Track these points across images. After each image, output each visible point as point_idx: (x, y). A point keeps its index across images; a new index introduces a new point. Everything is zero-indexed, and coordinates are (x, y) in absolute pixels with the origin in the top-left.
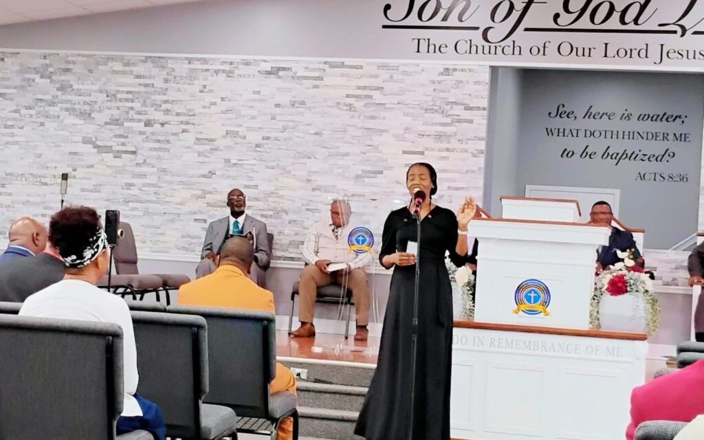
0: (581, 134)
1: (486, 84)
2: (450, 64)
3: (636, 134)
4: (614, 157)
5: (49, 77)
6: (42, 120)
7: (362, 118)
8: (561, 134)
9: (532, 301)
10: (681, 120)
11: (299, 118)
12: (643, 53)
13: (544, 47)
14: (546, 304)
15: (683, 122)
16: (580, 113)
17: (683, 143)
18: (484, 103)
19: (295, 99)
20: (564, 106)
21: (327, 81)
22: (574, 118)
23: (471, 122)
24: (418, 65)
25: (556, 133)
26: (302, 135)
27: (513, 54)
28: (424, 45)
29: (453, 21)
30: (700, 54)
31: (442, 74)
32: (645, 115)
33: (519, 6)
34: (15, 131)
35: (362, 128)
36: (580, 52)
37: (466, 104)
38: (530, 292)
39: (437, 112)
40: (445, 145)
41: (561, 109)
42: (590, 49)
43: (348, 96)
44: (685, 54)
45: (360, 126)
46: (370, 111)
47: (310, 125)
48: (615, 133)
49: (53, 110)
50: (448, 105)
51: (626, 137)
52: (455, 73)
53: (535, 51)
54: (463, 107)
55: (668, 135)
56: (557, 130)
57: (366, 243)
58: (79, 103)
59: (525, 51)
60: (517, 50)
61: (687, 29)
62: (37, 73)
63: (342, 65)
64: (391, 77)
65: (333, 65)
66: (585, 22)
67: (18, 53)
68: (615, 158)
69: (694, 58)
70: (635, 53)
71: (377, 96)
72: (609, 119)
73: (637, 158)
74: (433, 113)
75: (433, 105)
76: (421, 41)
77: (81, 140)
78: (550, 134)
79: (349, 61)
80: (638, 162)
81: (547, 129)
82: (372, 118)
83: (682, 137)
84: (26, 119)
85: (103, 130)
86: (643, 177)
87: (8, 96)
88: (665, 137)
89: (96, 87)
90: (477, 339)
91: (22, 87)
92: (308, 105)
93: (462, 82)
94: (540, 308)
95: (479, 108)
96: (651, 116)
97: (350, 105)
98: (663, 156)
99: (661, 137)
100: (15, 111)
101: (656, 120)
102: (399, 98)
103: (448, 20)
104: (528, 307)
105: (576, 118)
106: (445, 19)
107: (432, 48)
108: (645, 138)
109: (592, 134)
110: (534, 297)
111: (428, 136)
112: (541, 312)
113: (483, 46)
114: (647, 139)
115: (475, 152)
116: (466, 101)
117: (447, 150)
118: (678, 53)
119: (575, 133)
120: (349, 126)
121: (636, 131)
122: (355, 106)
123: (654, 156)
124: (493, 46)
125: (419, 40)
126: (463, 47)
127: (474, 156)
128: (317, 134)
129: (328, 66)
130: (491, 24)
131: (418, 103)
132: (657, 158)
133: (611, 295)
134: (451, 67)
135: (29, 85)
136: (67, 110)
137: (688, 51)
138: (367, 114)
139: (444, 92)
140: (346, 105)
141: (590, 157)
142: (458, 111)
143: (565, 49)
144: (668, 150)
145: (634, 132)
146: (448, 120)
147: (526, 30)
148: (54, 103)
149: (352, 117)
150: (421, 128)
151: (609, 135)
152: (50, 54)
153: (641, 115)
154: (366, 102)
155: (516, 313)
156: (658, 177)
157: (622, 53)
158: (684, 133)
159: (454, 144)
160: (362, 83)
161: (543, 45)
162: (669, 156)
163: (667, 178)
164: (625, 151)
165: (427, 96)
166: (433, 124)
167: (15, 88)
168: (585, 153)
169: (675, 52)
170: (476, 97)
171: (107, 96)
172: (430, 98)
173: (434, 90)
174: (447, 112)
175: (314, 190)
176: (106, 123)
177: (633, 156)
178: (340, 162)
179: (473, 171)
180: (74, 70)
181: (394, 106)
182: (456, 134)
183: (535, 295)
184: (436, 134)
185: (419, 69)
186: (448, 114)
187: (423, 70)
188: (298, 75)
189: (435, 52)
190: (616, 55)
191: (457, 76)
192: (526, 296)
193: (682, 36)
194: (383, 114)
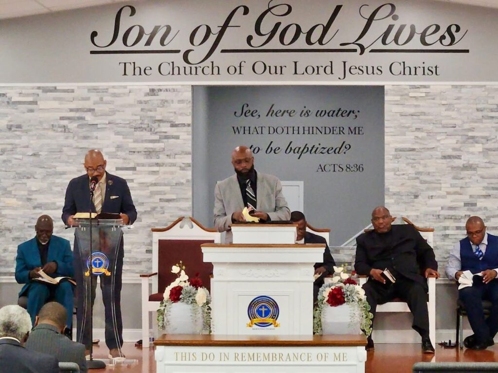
0: (265, 131)
1: (189, 102)
2: (155, 84)
3: (315, 129)
4: (296, 151)
7: (76, 138)
8: (247, 132)
9: (263, 315)
10: (354, 115)
11: (17, 141)
12: (328, 70)
13: (240, 67)
14: (275, 316)
15: (356, 116)
16: (263, 111)
17: (357, 135)
18: (188, 120)
19: (11, 123)
20: (248, 106)
21: (42, 105)
22: (258, 117)
23: (177, 137)
24: (125, 87)
25: (242, 131)
26: (20, 157)
27: (213, 74)
28: (130, 68)
29: (155, 45)
30: (378, 69)
31: (147, 94)
32: (322, 111)
33: (215, 30)
35: (77, 148)
36: (273, 70)
37: (172, 122)
38: (261, 307)
39: (146, 129)
40: (155, 160)
41: (245, 109)
42: (281, 67)
43: (62, 118)
44: (364, 69)
45: (74, 146)
46: (83, 132)
47: (27, 147)
48: (296, 129)
50: (155, 122)
51: (306, 132)
52: (159, 93)
53: (232, 70)
54: (169, 124)
55: (343, 129)
56: (243, 129)
57: (103, 266)
59: (223, 70)
60: (215, 70)
61: (365, 47)
63: (55, 90)
64: (101, 99)
65: (46, 90)
66: (275, 43)
68: (298, 152)
69: (373, 73)
70: (321, 70)
71: (89, 118)
72: (290, 116)
73: (317, 152)
74: (142, 131)
75: (141, 124)
76: (127, 64)
78: (237, 133)
79: (60, 86)
80: (318, 155)
81: (233, 128)
82: (85, 138)
83: (356, 131)
86: (323, 169)
88: (341, 131)
90: (223, 355)
92: (24, 128)
93: (166, 101)
94: (270, 320)
95: (184, 125)
96: (327, 112)
97: (64, 126)
98: (340, 149)
99: (338, 130)
101: (332, 116)
102: (111, 118)
103: (151, 44)
104: (260, 320)
105: (259, 116)
106: (148, 43)
107: (137, 70)
108: (323, 133)
109: (275, 131)
110: (265, 311)
111: (138, 152)
112: (272, 324)
113: (185, 68)
114: (325, 133)
115: (183, 166)
116: (172, 119)
117: (157, 165)
118: (359, 68)
119: (259, 130)
120: (65, 146)
121: (315, 126)
122: (69, 127)
123: (332, 148)
124: (193, 67)
125: (125, 64)
126: (166, 69)
127: (182, 169)
128: (34, 155)
129: (41, 91)
130: (190, 47)
131: (128, 122)
132: (335, 151)
133: (331, 306)
134: (156, 88)
137: (367, 67)
138: (81, 135)
139: (151, 111)
140: (59, 127)
141: (275, 152)
142: (165, 128)
143: (259, 68)
144: (344, 142)
145: (313, 128)
146: (156, 137)
147: (223, 51)
149: (67, 138)
150: (132, 145)
151: (290, 130)
153: (318, 111)
154: (79, 123)
155: (250, 326)
156: (337, 168)
157: (310, 70)
158: (357, 126)
159: (163, 159)
160: (73, 106)
161: (239, 65)
162: (346, 148)
163: (345, 168)
164: (307, 144)
165: (136, 115)
166: (142, 141)
168: (270, 149)
169: (356, 68)
170: (181, 114)
172: (138, 118)
173: (142, 110)
174: (154, 130)
175: (35, 208)
177: (313, 150)
178: (58, 181)
179: (182, 184)
181: (104, 126)
182: (164, 149)
183: (266, 309)
184: (146, 150)
185: (127, 91)
186: (156, 131)
187: (130, 92)
188: (13, 100)
189: (140, 74)
190: (305, 73)
191: (162, 96)
192: (258, 311)
193: (362, 53)
194: (95, 134)
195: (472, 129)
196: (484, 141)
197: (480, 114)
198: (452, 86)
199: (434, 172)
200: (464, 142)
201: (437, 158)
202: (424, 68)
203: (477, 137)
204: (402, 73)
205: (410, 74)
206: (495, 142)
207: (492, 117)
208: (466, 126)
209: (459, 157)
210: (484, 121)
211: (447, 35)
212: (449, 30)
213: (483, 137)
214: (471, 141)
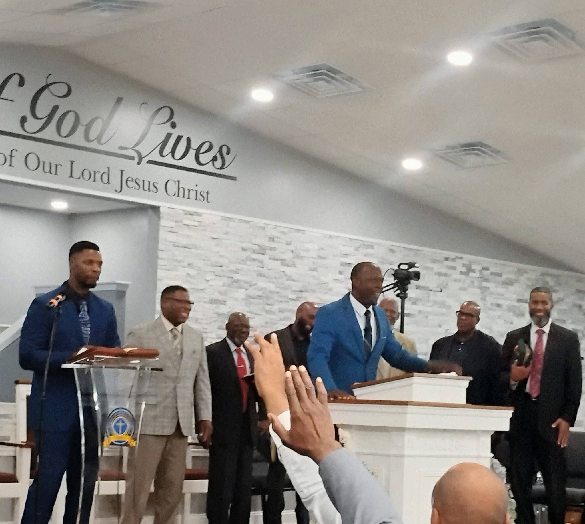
12: (105, 177)
13: (11, 156)
30: (154, 186)
42: (56, 166)
44: (141, 183)
53: (2, 159)
61: (143, 156)
66: (50, 133)
69: (149, 189)
70: (98, 176)
118: (136, 182)
137: (143, 181)
143: (32, 162)
157: (86, 174)
161: (10, 154)
169: (133, 181)
190: (81, 178)
193: (139, 163)
195: (236, 272)
196: (246, 286)
197: (244, 255)
198: (223, 217)
199: (201, 319)
200: (229, 286)
201: (205, 302)
202: (196, 191)
203: (241, 281)
204: (177, 195)
205: (184, 197)
206: (255, 289)
207: (254, 260)
208: (232, 267)
209: (223, 303)
210: (248, 263)
211: (218, 156)
212: (220, 151)
213: (246, 282)
214: (236, 284)
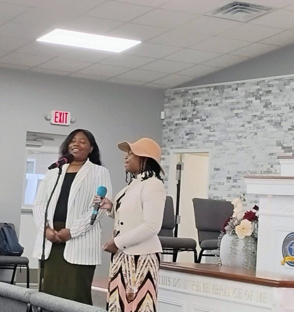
5: (260, 99)
6: (255, 131)
34: (242, 140)
49: (262, 123)
58: (275, 116)
62: (254, 96)
67: (244, 83)
77: (275, 144)
84: (248, 131)
85: (287, 135)
87: (240, 115)
89: (284, 103)
91: (246, 108)
100: (243, 126)
135: (250, 106)
136: (269, 121)
148: (262, 117)
152: (260, 82)
167: (243, 109)
171: (290, 109)
176: (289, 130)
180: (272, 92)
